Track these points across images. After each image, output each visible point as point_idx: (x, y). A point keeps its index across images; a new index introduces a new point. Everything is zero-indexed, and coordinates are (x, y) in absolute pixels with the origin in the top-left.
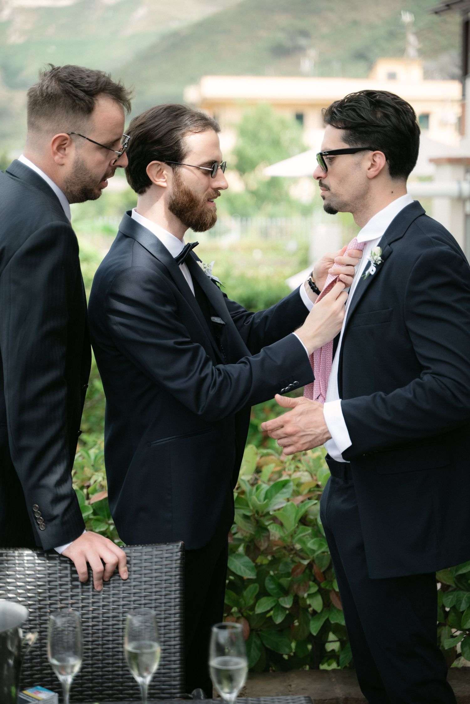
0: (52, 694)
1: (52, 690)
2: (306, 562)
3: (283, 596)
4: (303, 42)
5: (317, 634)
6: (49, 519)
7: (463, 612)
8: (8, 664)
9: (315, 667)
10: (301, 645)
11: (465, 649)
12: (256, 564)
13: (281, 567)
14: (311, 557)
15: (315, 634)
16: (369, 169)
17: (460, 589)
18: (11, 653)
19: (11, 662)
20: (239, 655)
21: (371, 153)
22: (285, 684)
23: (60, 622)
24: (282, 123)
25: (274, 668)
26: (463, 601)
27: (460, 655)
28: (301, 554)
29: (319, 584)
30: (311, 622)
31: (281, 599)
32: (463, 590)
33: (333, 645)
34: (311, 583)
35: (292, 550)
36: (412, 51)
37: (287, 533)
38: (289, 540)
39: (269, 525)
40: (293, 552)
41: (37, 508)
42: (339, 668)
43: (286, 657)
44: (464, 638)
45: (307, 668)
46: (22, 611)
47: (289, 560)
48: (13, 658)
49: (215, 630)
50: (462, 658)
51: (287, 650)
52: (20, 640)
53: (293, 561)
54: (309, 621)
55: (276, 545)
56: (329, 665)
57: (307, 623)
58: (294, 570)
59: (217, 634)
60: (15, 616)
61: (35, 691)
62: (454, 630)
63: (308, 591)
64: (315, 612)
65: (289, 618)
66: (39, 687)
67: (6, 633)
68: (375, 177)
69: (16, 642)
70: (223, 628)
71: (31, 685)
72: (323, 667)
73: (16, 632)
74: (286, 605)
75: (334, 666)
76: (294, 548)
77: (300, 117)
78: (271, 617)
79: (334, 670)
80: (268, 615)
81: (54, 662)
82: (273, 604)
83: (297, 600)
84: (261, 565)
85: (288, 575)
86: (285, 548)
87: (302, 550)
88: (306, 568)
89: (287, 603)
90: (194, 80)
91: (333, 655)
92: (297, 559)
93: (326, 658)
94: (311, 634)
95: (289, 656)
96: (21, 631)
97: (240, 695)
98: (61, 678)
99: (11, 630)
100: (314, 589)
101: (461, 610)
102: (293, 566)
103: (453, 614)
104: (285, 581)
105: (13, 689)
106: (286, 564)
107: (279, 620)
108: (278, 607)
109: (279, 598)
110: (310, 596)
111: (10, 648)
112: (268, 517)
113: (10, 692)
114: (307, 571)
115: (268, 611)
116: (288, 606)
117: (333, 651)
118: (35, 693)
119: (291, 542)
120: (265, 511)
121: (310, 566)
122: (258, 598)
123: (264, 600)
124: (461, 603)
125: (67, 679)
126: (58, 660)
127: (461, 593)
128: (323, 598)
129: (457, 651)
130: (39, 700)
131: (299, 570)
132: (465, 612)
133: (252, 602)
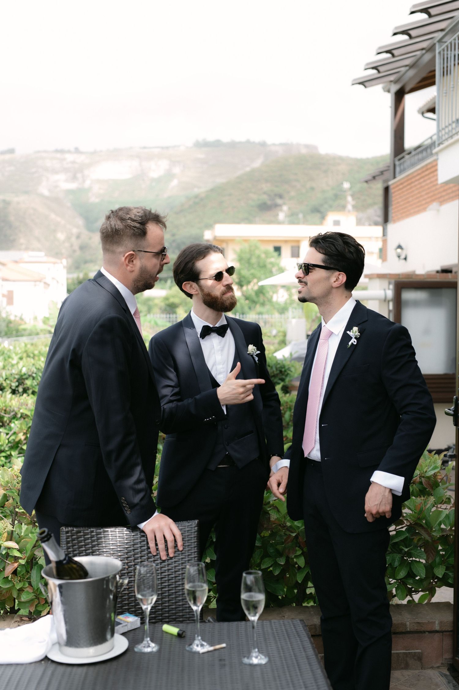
0: (136, 618)
1: (136, 615)
2: (294, 535)
3: (279, 557)
4: (279, 201)
5: (302, 582)
6: (132, 506)
7: (396, 568)
8: (110, 598)
9: (299, 604)
10: (290, 589)
11: (398, 592)
12: (261, 536)
13: (278, 538)
14: (297, 531)
15: (300, 582)
16: (335, 282)
17: (394, 552)
18: (111, 591)
19: (111, 597)
20: (260, 592)
21: (337, 273)
22: (281, 615)
23: (143, 570)
24: (266, 253)
25: (272, 605)
26: (396, 560)
27: (395, 596)
28: (291, 529)
29: (302, 550)
30: (298, 574)
31: (278, 559)
32: (396, 553)
33: (310, 590)
34: (297, 548)
35: (285, 526)
36: (349, 207)
37: (281, 515)
38: (283, 520)
39: (270, 510)
40: (285, 528)
41: (124, 499)
42: (315, 605)
43: (280, 597)
44: (398, 584)
45: (294, 604)
46: (118, 563)
47: (282, 533)
48: (113, 594)
49: (244, 575)
50: (396, 598)
51: (282, 593)
52: (117, 583)
53: (285, 534)
54: (296, 573)
55: (274, 524)
56: (308, 603)
57: (295, 575)
58: (286, 540)
59: (245, 578)
60: (114, 566)
61: (125, 617)
62: (390, 580)
63: (295, 554)
64: (299, 568)
65: (283, 572)
66: (128, 614)
67: (108, 577)
68: (337, 288)
69: (115, 584)
70: (250, 573)
71: (121, 613)
72: (305, 604)
73: (114, 577)
74: (281, 563)
75: (312, 604)
76: (286, 525)
77: (278, 249)
78: (271, 571)
79: (312, 606)
80: (269, 570)
81: (139, 596)
82: (273, 563)
83: (288, 559)
84: (264, 537)
85: (283, 543)
86: (280, 525)
87: (291, 527)
88: (294, 539)
89: (282, 562)
90: (210, 226)
91: (311, 596)
92: (288, 533)
93: (306, 599)
94: (297, 582)
95: (282, 597)
96: (118, 577)
97: (259, 619)
98: (144, 607)
99: (111, 576)
100: (299, 552)
101: (395, 566)
102: (285, 537)
103: (390, 569)
104: (280, 547)
105: (113, 615)
106: (281, 536)
107: (277, 573)
108: (276, 565)
109: (276, 558)
110: (296, 557)
111: (111, 588)
112: (269, 505)
113: (110, 617)
114: (294, 541)
115: (269, 567)
116: (282, 564)
117: (311, 593)
118: (125, 618)
119: (284, 522)
120: (267, 501)
121: (296, 537)
122: (262, 558)
123: (266, 559)
124: (395, 562)
125: (147, 607)
126: (142, 595)
127: (395, 555)
128: (305, 558)
129: (393, 593)
130: (128, 622)
131: (289, 540)
132: (397, 568)
133: (258, 561)
